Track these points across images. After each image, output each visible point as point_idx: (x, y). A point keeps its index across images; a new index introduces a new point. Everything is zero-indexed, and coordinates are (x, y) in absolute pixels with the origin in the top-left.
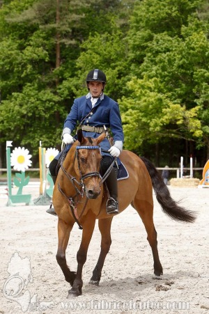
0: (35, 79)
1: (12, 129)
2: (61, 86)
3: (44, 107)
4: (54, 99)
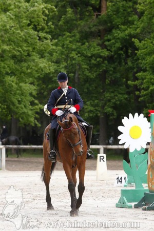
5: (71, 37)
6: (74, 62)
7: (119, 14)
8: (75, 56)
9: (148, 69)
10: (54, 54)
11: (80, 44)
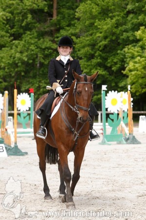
0: (35, 27)
1: (13, 75)
2: (58, 35)
3: (43, 54)
4: (53, 47)
5: (30, 35)
6: (32, 52)
7: (65, 19)
8: (33, 48)
9: (83, 57)
10: (19, 46)
11: (37, 40)
